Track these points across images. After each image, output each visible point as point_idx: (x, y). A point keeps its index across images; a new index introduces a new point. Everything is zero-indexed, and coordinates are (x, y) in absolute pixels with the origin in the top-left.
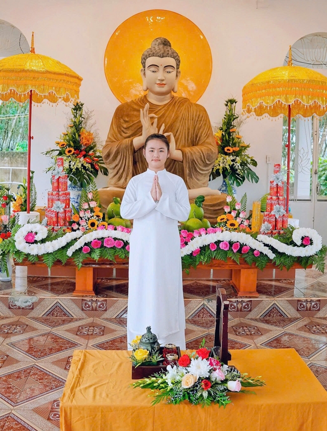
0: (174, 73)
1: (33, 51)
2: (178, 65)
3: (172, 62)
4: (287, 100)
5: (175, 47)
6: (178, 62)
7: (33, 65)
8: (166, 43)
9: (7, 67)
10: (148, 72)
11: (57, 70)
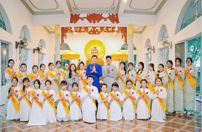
0: (97, 53)
1: (71, 50)
2: (98, 52)
3: (96, 51)
4: (117, 58)
5: (97, 48)
6: (98, 51)
7: (71, 53)
8: (95, 48)
9: (67, 54)
10: (92, 53)
11: (75, 54)
